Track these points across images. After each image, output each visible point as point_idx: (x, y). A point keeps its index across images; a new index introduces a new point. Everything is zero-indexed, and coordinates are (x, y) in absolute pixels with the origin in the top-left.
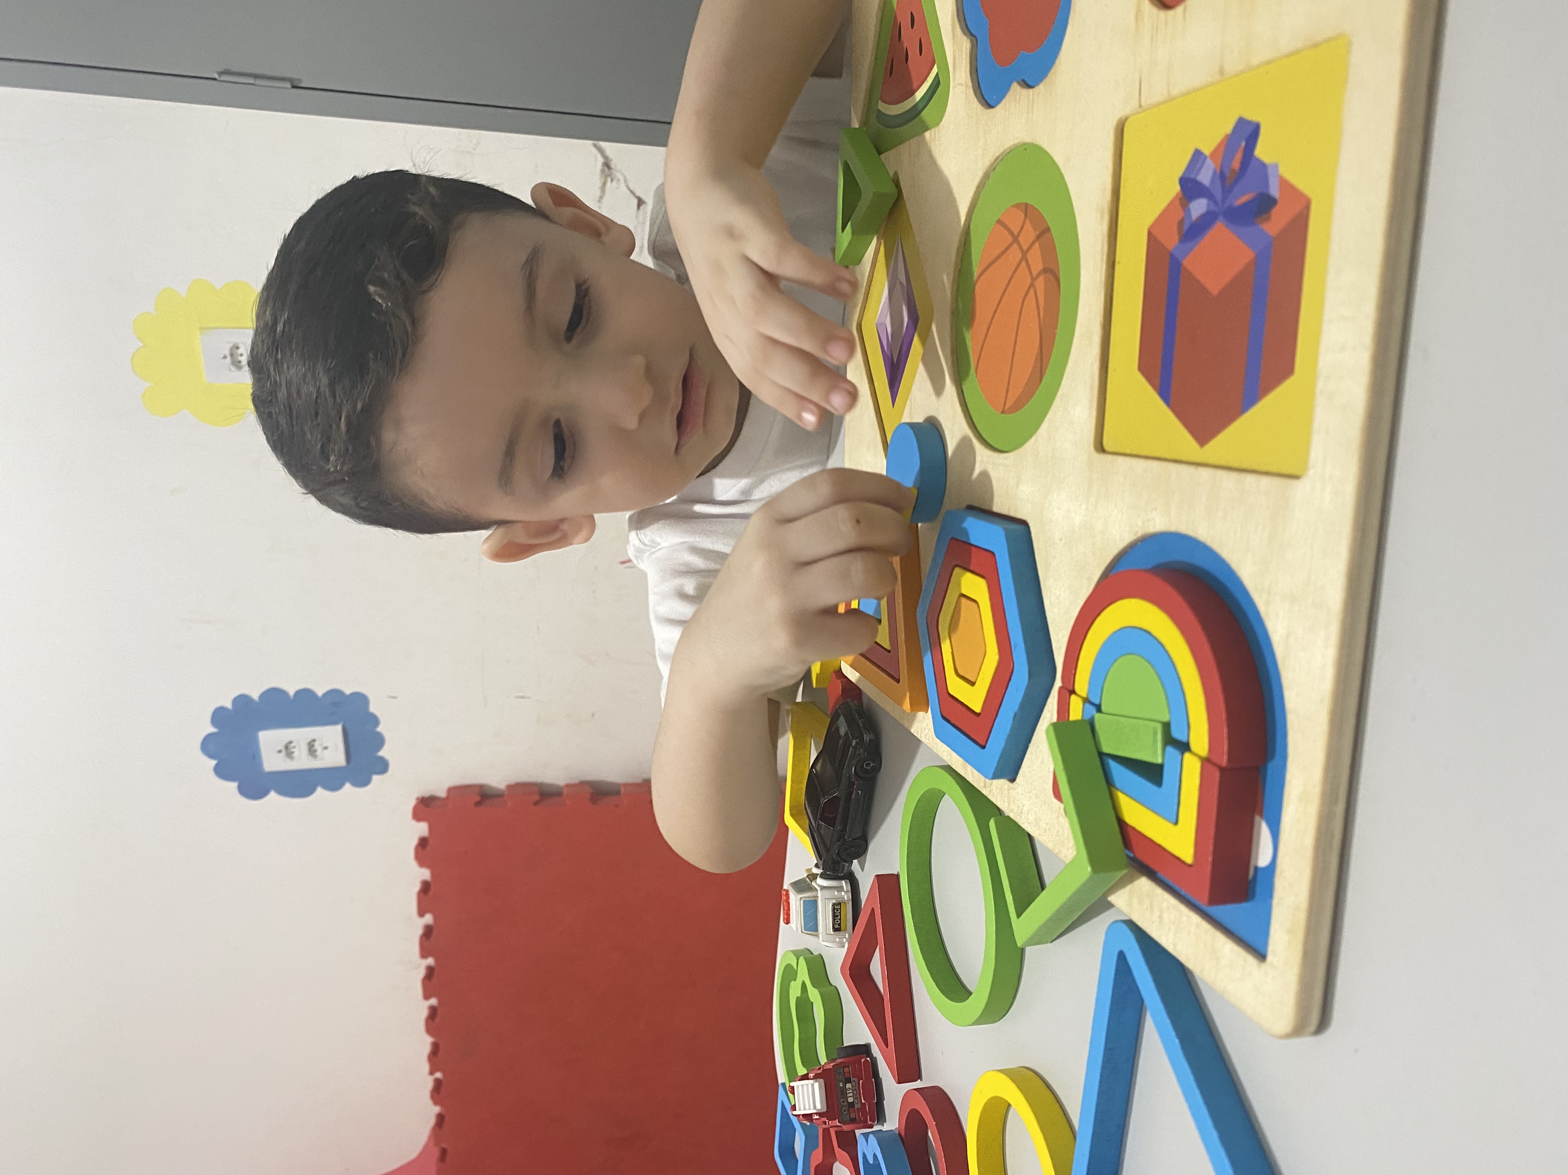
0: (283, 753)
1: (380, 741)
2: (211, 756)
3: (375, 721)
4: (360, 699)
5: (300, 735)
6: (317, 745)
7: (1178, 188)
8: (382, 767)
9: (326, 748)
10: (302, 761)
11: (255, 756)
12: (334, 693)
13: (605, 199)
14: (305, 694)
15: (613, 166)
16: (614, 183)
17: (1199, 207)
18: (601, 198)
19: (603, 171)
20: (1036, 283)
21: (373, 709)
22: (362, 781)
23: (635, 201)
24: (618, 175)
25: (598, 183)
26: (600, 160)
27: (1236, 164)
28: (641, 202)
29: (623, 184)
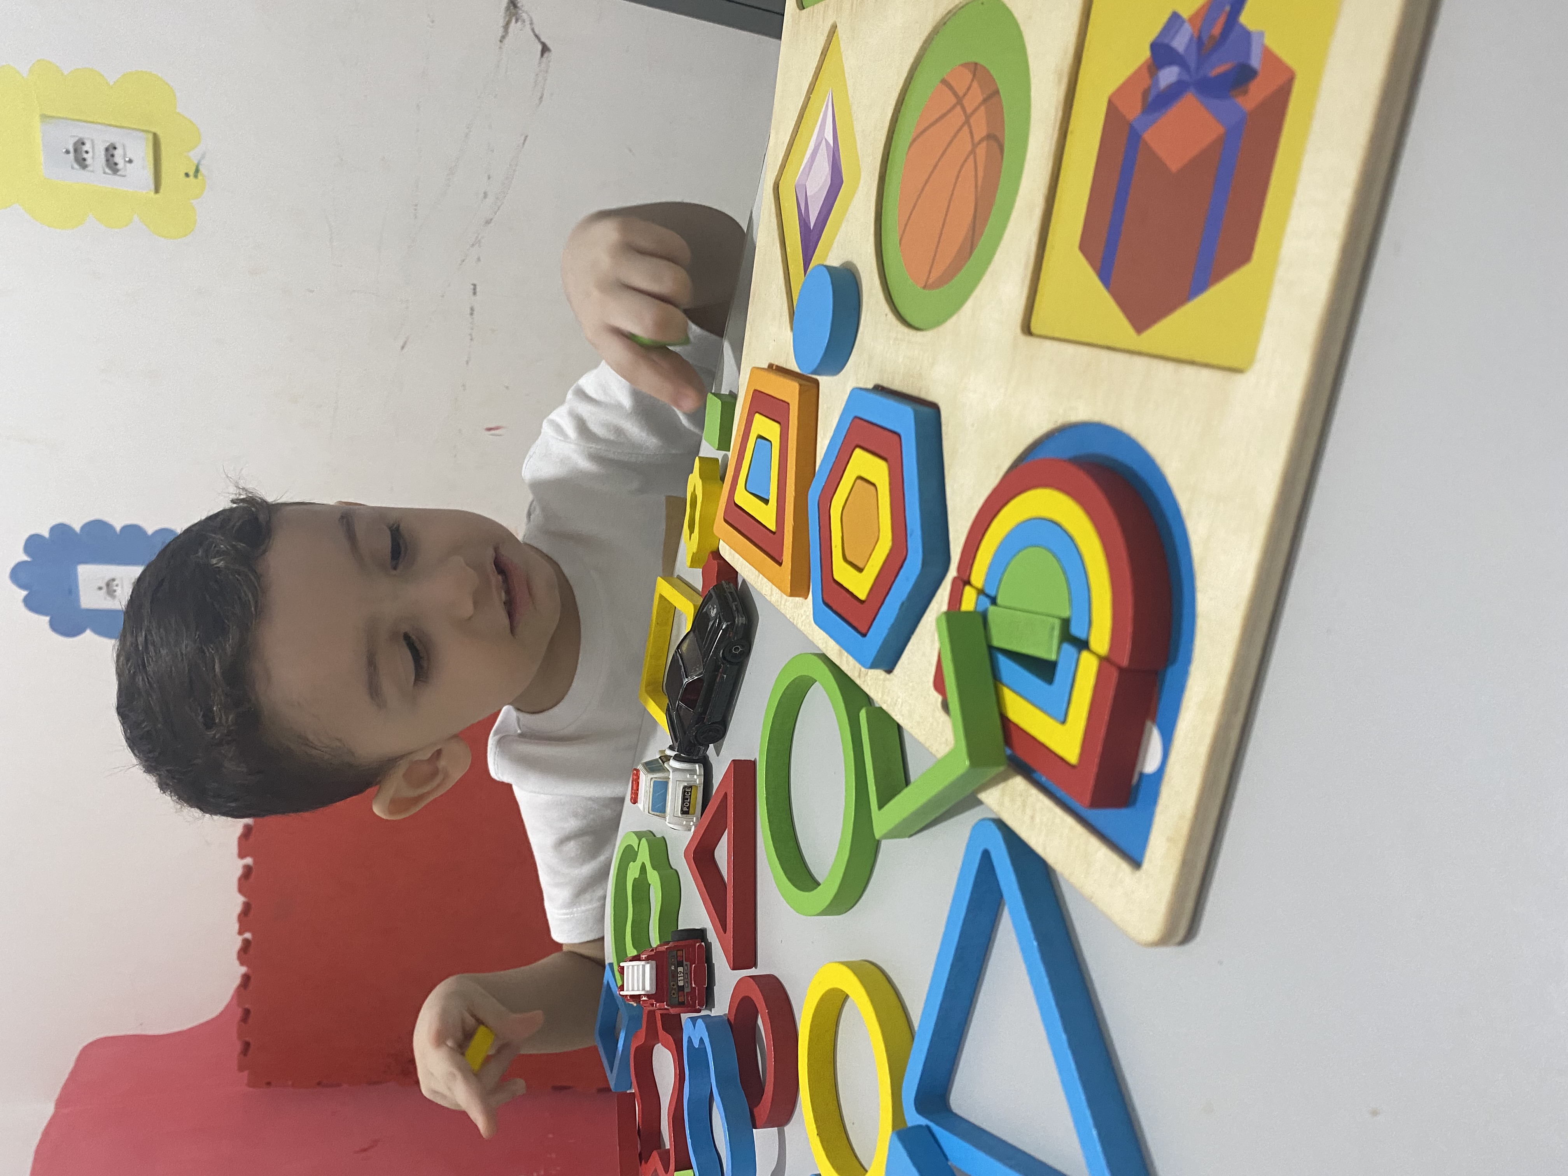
0: (104, 590)
2: (21, 586)
7: (1147, 54)
11: (71, 591)
13: (506, 41)
14: (133, 530)
15: (519, 5)
16: (519, 23)
17: (1169, 75)
18: (503, 37)
19: (508, 9)
20: (978, 151)
23: (539, 47)
24: (524, 16)
25: (501, 23)
27: (1217, 30)
28: (545, 49)
29: (528, 26)
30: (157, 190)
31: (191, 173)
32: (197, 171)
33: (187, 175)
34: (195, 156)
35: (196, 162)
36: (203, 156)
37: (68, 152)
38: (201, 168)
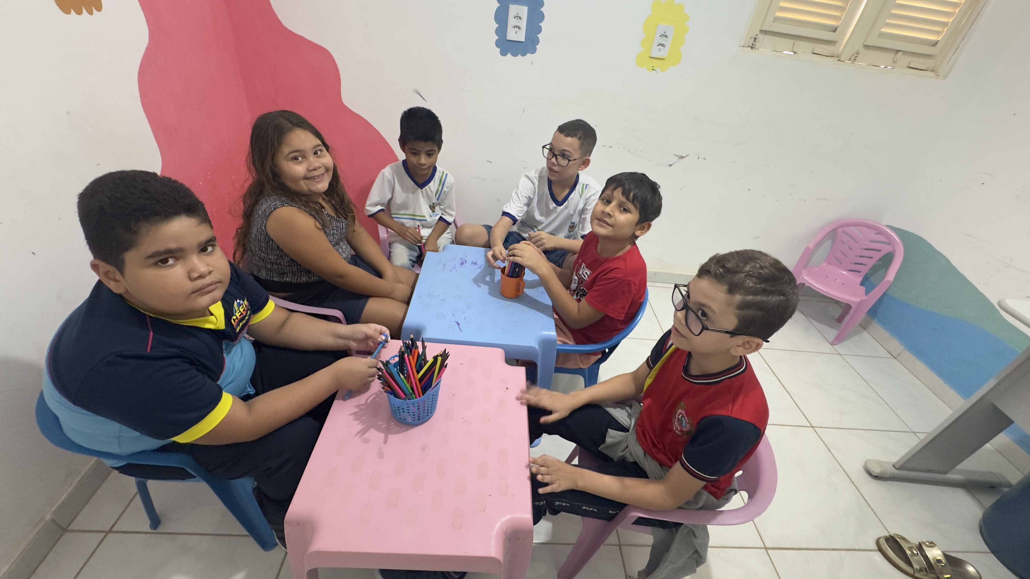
0: (517, 14)
1: (515, 55)
3: (524, 54)
4: (533, 51)
5: (523, 24)
6: (517, 29)
8: (503, 53)
9: (516, 33)
10: (512, 21)
12: (538, 42)
13: (674, 156)
14: (539, 30)
15: (682, 159)
18: (674, 155)
19: (681, 156)
21: (528, 55)
22: (498, 44)
23: (671, 164)
24: (679, 160)
25: (679, 155)
26: (684, 156)
28: (671, 165)
29: (676, 161)
30: (650, 57)
31: (653, 68)
32: (653, 70)
33: (653, 67)
34: (657, 69)
35: (656, 70)
36: (657, 72)
37: (665, 33)
38: (654, 71)
